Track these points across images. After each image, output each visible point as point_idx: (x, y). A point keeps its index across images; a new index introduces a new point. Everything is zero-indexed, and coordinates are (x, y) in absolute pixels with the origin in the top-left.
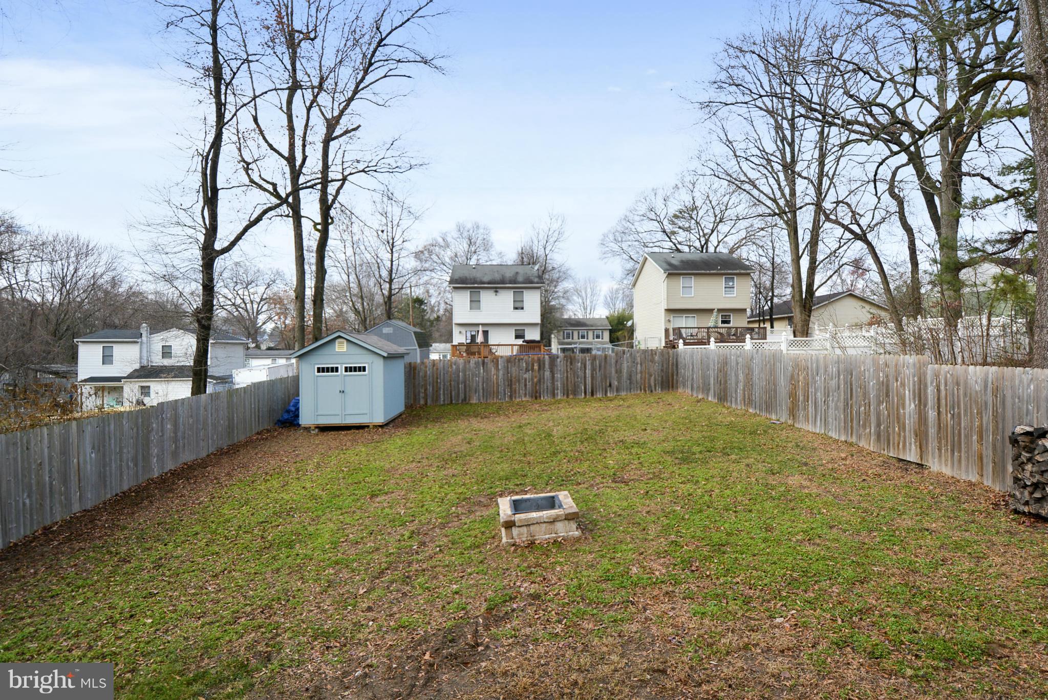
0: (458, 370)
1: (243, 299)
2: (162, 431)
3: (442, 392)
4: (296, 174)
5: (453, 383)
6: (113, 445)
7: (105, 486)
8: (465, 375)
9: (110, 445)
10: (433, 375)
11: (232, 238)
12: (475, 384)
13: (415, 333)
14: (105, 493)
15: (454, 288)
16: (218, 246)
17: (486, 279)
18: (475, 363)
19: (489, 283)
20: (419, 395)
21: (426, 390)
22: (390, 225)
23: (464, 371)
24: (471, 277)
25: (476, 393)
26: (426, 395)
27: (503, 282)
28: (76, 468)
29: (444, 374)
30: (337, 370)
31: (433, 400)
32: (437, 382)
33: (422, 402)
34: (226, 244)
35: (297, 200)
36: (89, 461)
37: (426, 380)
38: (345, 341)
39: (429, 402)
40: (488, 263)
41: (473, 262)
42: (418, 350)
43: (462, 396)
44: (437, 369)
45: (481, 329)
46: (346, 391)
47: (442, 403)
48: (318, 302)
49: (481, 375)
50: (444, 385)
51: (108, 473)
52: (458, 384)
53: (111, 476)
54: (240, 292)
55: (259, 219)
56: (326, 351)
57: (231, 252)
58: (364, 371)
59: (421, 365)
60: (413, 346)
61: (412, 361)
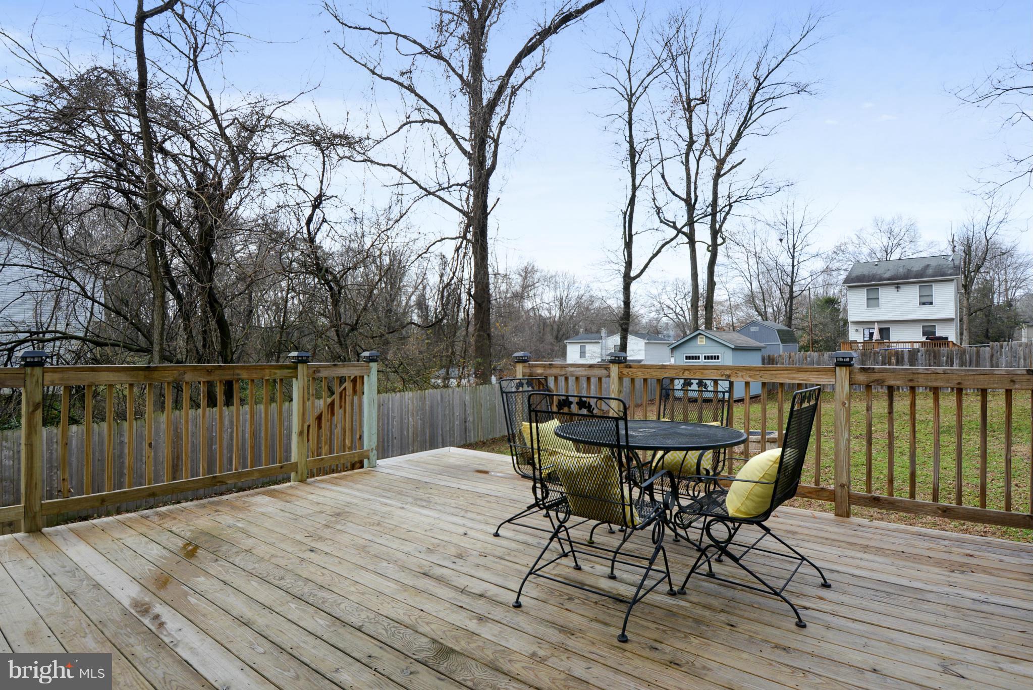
1: (681, 308)
4: (691, 208)
11: (642, 268)
13: (778, 331)
15: (849, 287)
16: (633, 274)
17: (887, 275)
19: (889, 279)
22: (790, 232)
24: (871, 274)
27: (906, 276)
30: (699, 358)
34: (638, 272)
35: (692, 230)
38: (704, 337)
40: (915, 256)
41: (895, 256)
42: (781, 345)
45: (876, 326)
48: (709, 308)
54: (679, 302)
55: (659, 251)
56: (692, 344)
57: (642, 277)
58: (718, 359)
59: (778, 357)
60: (777, 342)
61: (771, 354)
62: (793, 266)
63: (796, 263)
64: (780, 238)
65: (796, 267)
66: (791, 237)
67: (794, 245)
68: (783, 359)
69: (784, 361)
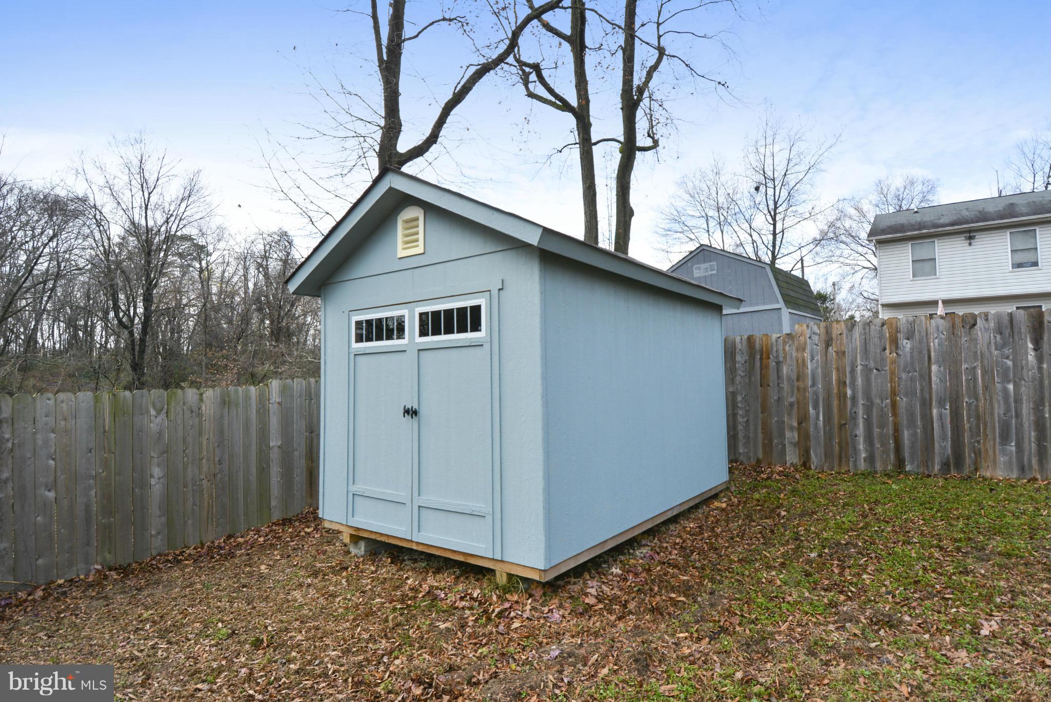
0: (923, 356)
3: (860, 430)
5: (903, 402)
8: (955, 375)
10: (826, 375)
12: (999, 408)
13: (774, 271)
20: (782, 435)
21: (803, 419)
23: (951, 359)
26: (805, 436)
29: (867, 370)
31: (828, 455)
32: (842, 396)
33: (792, 457)
37: (802, 390)
38: (421, 215)
39: (815, 459)
42: (786, 311)
43: (943, 447)
44: (841, 354)
46: (423, 412)
49: (1033, 372)
50: (869, 408)
52: (926, 405)
56: (377, 261)
58: (476, 325)
59: (785, 343)
60: (771, 303)
61: (758, 335)
62: (774, 234)
63: (778, 231)
64: (755, 184)
67: (776, 203)
68: (804, 350)
69: (807, 355)
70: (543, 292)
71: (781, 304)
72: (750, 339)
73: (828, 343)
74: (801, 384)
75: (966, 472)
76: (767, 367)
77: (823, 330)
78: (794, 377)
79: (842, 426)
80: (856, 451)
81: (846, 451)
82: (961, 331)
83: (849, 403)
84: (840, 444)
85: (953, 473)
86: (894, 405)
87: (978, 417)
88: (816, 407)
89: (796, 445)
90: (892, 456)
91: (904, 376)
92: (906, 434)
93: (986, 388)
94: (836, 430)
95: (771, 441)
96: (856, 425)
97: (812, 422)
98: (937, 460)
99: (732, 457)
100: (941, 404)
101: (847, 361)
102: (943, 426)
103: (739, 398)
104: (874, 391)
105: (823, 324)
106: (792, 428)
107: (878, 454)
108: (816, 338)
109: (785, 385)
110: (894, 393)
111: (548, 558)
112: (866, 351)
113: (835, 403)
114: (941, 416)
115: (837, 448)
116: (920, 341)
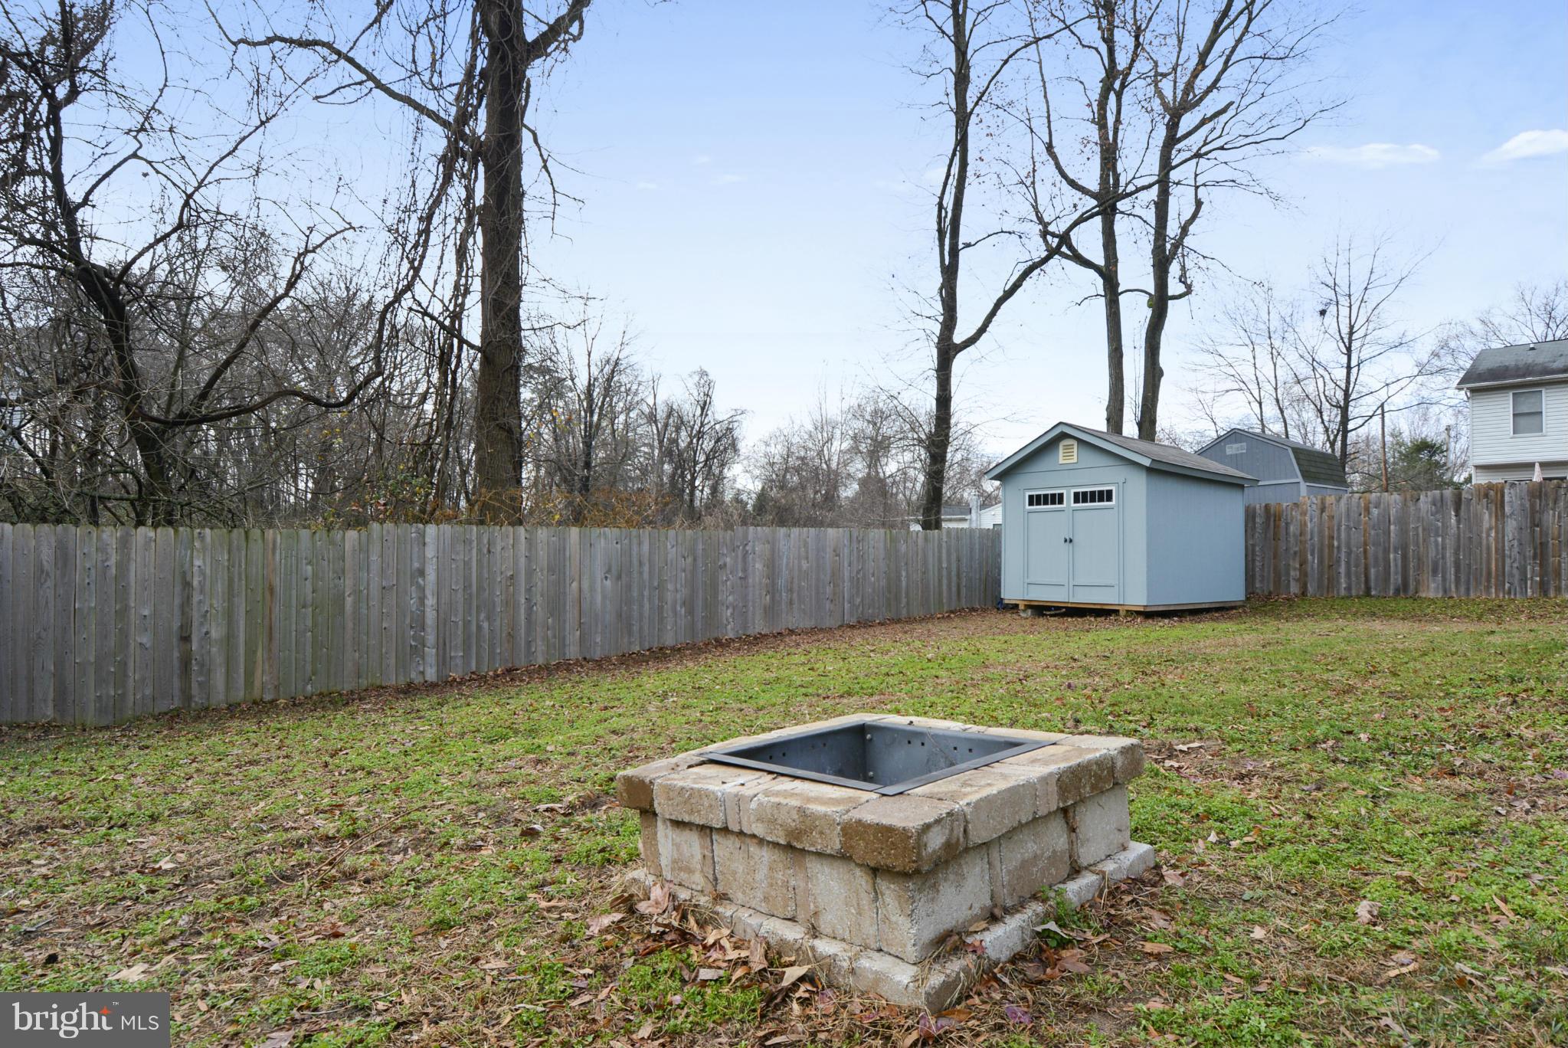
2: (745, 570)
3: (1343, 569)
5: (1371, 549)
6: (646, 576)
7: (630, 633)
8: (1405, 532)
9: (641, 573)
10: (1321, 532)
11: (979, 324)
12: (1432, 553)
13: (1296, 451)
14: (630, 643)
15: (1473, 390)
16: (958, 337)
17: (1559, 364)
18: (1434, 503)
19: (1564, 371)
20: (1288, 574)
21: (1303, 562)
23: (1403, 521)
25: (1435, 572)
26: (1304, 574)
28: (576, 595)
29: (1348, 528)
30: (1061, 499)
32: (1331, 546)
33: (1294, 588)
34: (971, 332)
36: (599, 590)
37: (1303, 543)
38: (1075, 443)
42: (1303, 485)
43: (1395, 579)
44: (1331, 518)
46: (1075, 540)
47: (1343, 593)
48: (1146, 425)
49: (1454, 530)
50: (1349, 554)
51: (635, 614)
52: (1386, 551)
53: (641, 620)
55: (1016, 286)
56: (1044, 464)
57: (978, 343)
58: (1109, 499)
59: (1292, 509)
60: (1292, 477)
61: (1272, 503)
62: (1349, 368)
63: (1354, 363)
64: (1321, 307)
65: (1354, 371)
66: (1344, 311)
67: (1351, 327)
68: (1305, 514)
69: (1307, 518)
70: (1148, 484)
71: (1300, 479)
72: (1267, 507)
73: (1323, 510)
74: (1303, 538)
75: (1410, 593)
76: (1279, 526)
77: (1319, 501)
78: (1298, 533)
79: (1330, 566)
80: (1339, 582)
81: (1332, 583)
82: (1410, 504)
83: (1335, 550)
84: (1328, 579)
85: (1402, 595)
86: (1365, 551)
87: (1419, 559)
88: (1312, 554)
89: (1297, 580)
90: (1363, 586)
91: (1373, 532)
92: (1373, 571)
93: (1424, 540)
94: (1326, 569)
95: (1280, 578)
96: (1339, 566)
97: (1309, 565)
98: (1392, 587)
99: (1250, 590)
100: (1396, 552)
101: (1336, 521)
102: (1396, 565)
103: (1257, 549)
104: (1353, 542)
105: (1319, 497)
106: (1295, 569)
107: (1353, 586)
108: (1314, 507)
109: (1292, 539)
110: (1365, 544)
111: (1148, 600)
112: (1348, 515)
113: (1326, 551)
114: (1395, 560)
115: (1326, 582)
116: (1384, 510)
